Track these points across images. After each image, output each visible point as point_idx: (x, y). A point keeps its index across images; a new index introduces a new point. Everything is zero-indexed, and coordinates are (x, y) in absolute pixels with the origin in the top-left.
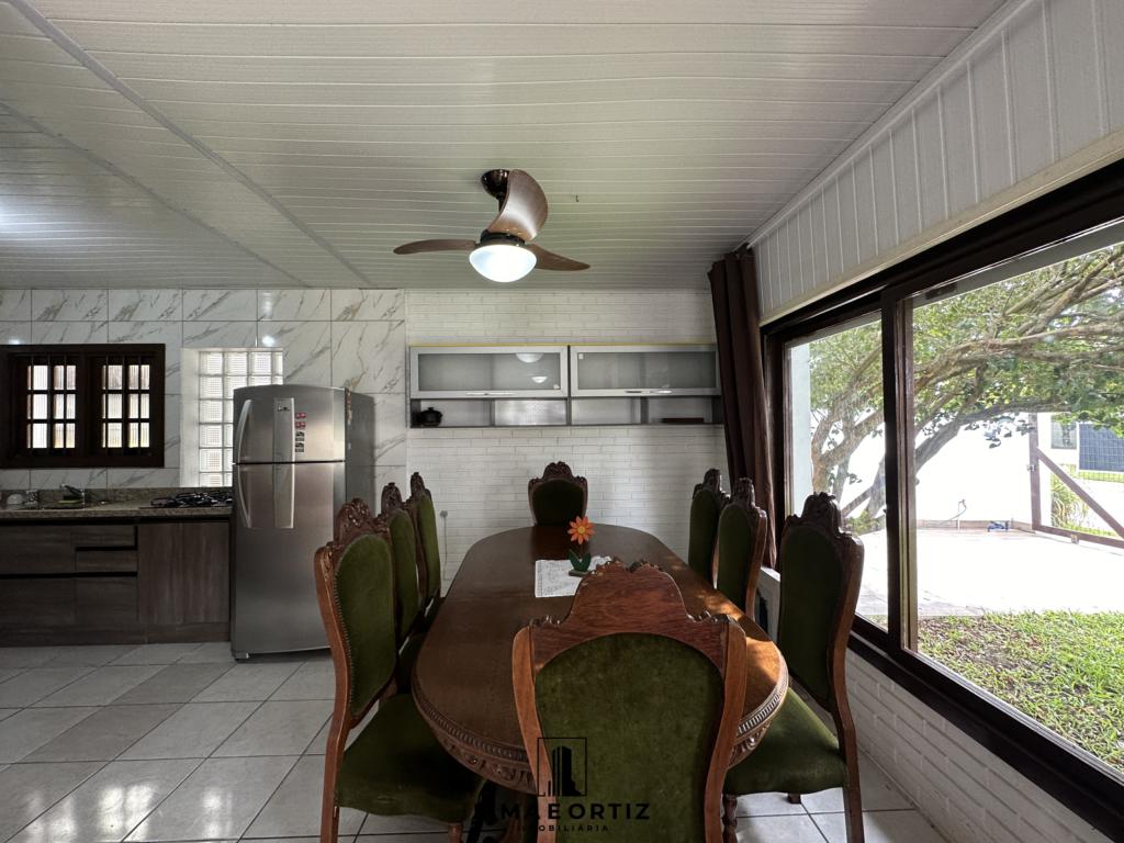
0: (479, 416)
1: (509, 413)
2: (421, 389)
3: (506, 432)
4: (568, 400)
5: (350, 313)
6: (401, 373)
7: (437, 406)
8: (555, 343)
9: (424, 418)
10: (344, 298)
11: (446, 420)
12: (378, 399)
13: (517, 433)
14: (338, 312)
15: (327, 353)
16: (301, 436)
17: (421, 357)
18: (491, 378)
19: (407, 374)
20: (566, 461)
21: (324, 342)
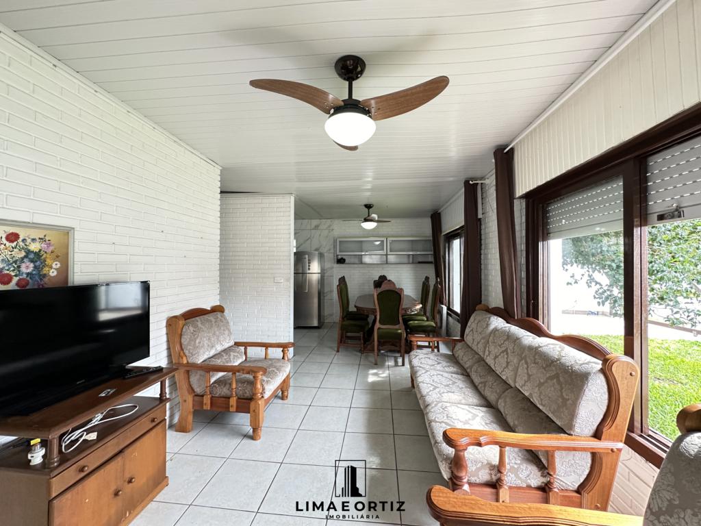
0: (357, 260)
1: (366, 260)
2: (340, 252)
3: (366, 266)
4: (387, 255)
5: (317, 227)
6: (333, 246)
7: (344, 257)
8: (383, 237)
9: (341, 261)
10: (315, 222)
11: (347, 261)
12: (325, 254)
13: (369, 266)
14: (313, 226)
15: (310, 240)
16: (309, 266)
17: (340, 242)
18: (361, 247)
19: (335, 247)
20: (385, 275)
21: (309, 236)
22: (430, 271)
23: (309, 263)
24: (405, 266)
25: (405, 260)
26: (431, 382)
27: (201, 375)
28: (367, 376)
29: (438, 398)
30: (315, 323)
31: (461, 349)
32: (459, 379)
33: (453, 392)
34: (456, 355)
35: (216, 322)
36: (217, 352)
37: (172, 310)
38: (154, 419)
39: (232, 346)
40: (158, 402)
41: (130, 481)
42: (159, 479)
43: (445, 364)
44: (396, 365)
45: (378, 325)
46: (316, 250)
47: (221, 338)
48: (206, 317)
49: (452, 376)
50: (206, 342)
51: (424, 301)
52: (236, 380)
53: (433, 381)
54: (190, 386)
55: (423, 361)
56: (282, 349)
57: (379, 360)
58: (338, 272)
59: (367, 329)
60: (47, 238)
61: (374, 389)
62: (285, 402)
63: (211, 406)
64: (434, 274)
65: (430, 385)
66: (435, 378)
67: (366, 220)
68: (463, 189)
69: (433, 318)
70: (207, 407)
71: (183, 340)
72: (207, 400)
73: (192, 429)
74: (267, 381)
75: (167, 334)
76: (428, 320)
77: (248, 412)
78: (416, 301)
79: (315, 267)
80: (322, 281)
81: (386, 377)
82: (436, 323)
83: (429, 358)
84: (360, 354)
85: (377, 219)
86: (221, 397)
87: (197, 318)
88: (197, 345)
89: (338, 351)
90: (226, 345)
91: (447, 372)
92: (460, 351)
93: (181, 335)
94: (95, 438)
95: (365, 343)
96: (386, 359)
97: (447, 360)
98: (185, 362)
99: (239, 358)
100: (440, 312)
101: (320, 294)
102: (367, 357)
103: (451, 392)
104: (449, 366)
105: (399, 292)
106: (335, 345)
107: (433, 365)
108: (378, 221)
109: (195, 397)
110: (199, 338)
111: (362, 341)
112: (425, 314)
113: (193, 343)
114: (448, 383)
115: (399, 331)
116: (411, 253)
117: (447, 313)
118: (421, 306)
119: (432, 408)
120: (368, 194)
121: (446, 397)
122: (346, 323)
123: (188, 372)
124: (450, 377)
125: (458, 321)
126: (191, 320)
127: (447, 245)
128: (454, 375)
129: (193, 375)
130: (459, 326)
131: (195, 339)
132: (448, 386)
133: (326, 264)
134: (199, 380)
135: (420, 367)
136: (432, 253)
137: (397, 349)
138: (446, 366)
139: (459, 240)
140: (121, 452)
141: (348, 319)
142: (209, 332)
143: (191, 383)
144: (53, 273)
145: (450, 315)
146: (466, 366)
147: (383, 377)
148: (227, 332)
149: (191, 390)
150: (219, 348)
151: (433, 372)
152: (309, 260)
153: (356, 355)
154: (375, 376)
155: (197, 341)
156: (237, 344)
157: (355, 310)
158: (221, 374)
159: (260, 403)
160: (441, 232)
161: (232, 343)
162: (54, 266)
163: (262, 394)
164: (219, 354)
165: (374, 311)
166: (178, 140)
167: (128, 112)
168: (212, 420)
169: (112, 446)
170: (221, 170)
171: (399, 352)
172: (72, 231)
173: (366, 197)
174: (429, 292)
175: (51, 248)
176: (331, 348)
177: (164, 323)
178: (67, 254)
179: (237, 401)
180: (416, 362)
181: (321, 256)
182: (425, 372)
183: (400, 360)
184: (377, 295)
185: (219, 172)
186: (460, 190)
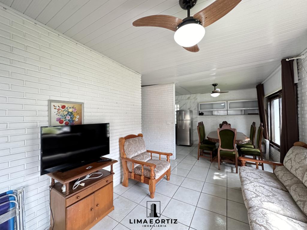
0: (210, 114)
1: (215, 113)
2: (201, 109)
3: (215, 116)
4: (227, 110)
5: (189, 98)
6: (197, 107)
7: (203, 112)
8: (225, 101)
9: (201, 114)
10: (188, 96)
11: (204, 114)
12: (193, 111)
13: (217, 116)
14: (187, 98)
15: (185, 105)
16: (185, 116)
17: (200, 104)
18: (212, 107)
19: (198, 107)
20: (227, 121)
21: (185, 103)
22: (257, 120)
23: (185, 115)
24: (240, 116)
25: (239, 113)
26: (254, 191)
27: (131, 164)
28: (213, 175)
29: (259, 204)
30: (189, 144)
31: (281, 171)
32: (279, 193)
33: (273, 203)
34: (277, 174)
35: (138, 141)
36: (139, 154)
37: (121, 135)
38: (107, 181)
39: (145, 152)
40: (110, 174)
41: (97, 206)
42: (110, 207)
43: (266, 179)
44: (232, 172)
45: (220, 148)
46: (188, 109)
47: (141, 148)
48: (134, 138)
49: (272, 189)
50: (133, 149)
51: (252, 136)
52: (144, 168)
53: (256, 190)
54: (127, 167)
55: (249, 174)
56: (166, 156)
57: (221, 167)
58: (200, 119)
59: (214, 150)
60: (75, 107)
61: (217, 184)
62: (168, 181)
63: (134, 178)
64: (260, 121)
65: (253, 193)
66: (257, 188)
67: (213, 92)
68: (281, 66)
69: (259, 147)
70: (133, 178)
71: (124, 148)
72: (133, 174)
73: (128, 186)
74: (157, 171)
75: (119, 145)
76: (255, 148)
77: (148, 184)
78: (246, 136)
79: (188, 117)
80: (192, 123)
81: (225, 178)
82: (261, 150)
83: (254, 173)
84: (210, 162)
85: (220, 91)
86: (138, 175)
87: (131, 139)
88: (130, 150)
89: (198, 159)
90: (143, 151)
91: (268, 186)
92: (279, 172)
93: (124, 145)
94: (84, 185)
95: (213, 157)
96: (226, 167)
97: (268, 177)
98: (125, 157)
99: (148, 158)
100: (264, 144)
101: (191, 130)
102: (214, 164)
103: (271, 202)
104: (270, 181)
105: (234, 131)
106: (197, 156)
107: (257, 179)
108: (220, 92)
109: (129, 173)
110: (130, 148)
111: (212, 156)
112: (253, 144)
113: (128, 149)
114: (269, 194)
115: (234, 153)
116: (244, 109)
117: (270, 144)
118: (249, 139)
119: (254, 210)
120: (214, 78)
121: (266, 205)
122: (203, 145)
123: (126, 161)
124: (270, 190)
125: (279, 150)
126: (128, 139)
127: (269, 103)
128: (274, 189)
129: (128, 163)
130: (279, 154)
131: (129, 148)
132: (268, 196)
133: (194, 115)
134: (130, 165)
135: (246, 178)
136: (258, 108)
137: (234, 162)
138: (267, 181)
139: (278, 99)
140: (94, 193)
141: (203, 144)
142: (135, 145)
143: (128, 166)
144: (77, 120)
145: (273, 146)
146: (285, 184)
147: (222, 178)
148: (143, 146)
149: (127, 169)
150: (139, 152)
151: (256, 184)
152: (185, 114)
153: (207, 163)
154: (217, 176)
155: (130, 149)
156: (148, 151)
157: (207, 139)
158: (138, 165)
159: (153, 181)
160: (264, 95)
161: (145, 151)
162: (77, 117)
163: (154, 177)
164: (139, 155)
165: (218, 140)
166: (122, 65)
167: (103, 57)
168: (136, 184)
169: (90, 190)
170: (141, 76)
171: (234, 164)
172: (83, 104)
173: (213, 80)
174: (255, 131)
175: (76, 111)
176: (195, 157)
177: (118, 140)
178: (81, 113)
179: (144, 179)
180: (243, 174)
181: (191, 112)
182: (250, 183)
183: (235, 169)
184: (220, 132)
185: (141, 77)
186: (278, 66)
